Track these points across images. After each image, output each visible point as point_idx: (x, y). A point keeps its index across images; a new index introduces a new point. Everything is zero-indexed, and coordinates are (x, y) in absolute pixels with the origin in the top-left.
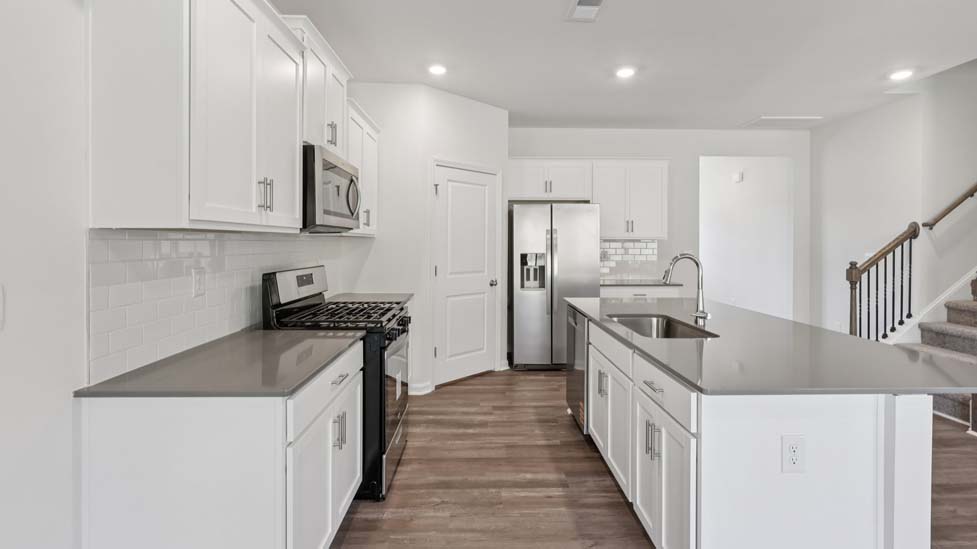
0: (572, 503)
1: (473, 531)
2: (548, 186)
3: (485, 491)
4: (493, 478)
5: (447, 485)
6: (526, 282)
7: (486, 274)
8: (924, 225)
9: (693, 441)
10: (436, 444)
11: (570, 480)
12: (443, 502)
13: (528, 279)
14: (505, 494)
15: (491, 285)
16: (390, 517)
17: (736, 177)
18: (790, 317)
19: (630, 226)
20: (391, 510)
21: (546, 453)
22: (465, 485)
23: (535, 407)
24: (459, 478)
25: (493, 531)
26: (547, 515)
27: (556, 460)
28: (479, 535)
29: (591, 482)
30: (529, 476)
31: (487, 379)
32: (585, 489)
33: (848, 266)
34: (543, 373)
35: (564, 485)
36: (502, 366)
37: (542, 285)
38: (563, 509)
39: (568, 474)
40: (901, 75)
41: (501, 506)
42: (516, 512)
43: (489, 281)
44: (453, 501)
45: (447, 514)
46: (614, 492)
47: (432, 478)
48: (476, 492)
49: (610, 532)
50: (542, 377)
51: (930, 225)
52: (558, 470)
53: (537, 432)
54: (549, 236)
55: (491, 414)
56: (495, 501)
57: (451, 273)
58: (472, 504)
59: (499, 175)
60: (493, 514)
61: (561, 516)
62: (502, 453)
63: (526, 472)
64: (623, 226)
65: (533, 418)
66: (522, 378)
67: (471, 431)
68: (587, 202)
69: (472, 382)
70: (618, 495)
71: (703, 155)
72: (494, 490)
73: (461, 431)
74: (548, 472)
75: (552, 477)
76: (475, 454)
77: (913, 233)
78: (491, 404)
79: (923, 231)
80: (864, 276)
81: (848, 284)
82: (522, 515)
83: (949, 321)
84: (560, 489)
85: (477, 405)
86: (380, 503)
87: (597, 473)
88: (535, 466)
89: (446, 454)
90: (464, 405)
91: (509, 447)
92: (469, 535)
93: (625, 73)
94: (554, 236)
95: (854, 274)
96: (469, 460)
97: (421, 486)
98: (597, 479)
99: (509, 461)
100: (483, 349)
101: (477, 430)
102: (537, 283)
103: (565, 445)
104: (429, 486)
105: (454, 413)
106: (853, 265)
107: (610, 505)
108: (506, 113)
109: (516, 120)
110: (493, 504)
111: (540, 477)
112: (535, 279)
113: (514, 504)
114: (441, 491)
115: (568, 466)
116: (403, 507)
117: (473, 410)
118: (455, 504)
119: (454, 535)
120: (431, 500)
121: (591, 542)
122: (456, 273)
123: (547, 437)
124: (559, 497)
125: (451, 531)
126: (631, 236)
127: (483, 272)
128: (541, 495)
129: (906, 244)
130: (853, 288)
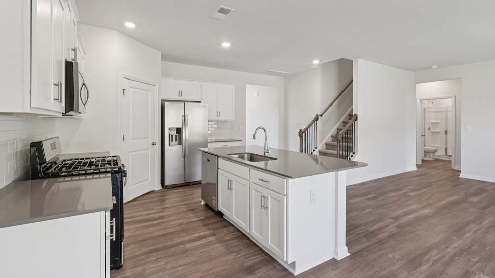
0: (221, 241)
1: (180, 266)
2: (180, 93)
3: (178, 247)
4: (179, 241)
5: (157, 250)
6: (171, 142)
7: (150, 138)
8: (320, 115)
9: (285, 198)
10: (138, 233)
11: (215, 232)
12: (158, 259)
13: (172, 141)
14: (188, 246)
15: (153, 145)
16: (130, 274)
17: (256, 94)
18: (283, 149)
19: (219, 114)
20: (129, 271)
21: (199, 224)
22: (165, 248)
23: (184, 204)
24: (161, 245)
25: (191, 263)
26: (212, 249)
27: (205, 225)
28: (184, 267)
29: (225, 230)
30: (196, 235)
31: (151, 195)
32: (223, 234)
33: (299, 131)
34: (181, 188)
35: (214, 235)
36: (158, 187)
37: (180, 143)
38: (218, 245)
39: (213, 230)
40: (316, 62)
41: (189, 252)
42: (198, 252)
43: (151, 143)
44: (163, 256)
45: (164, 263)
46: (236, 232)
47: (145, 250)
48: (173, 249)
49: (241, 247)
50: (181, 190)
51: (321, 116)
52: (209, 229)
53: (191, 215)
54: (184, 119)
55: (163, 212)
56: (185, 250)
57: (132, 139)
58: (174, 254)
59: (157, 86)
60: (187, 256)
61: (219, 247)
62: (178, 228)
63: (194, 234)
64: (216, 114)
65: (186, 209)
66: (171, 192)
67: (155, 222)
68: (199, 102)
69: (142, 198)
70: (238, 233)
71: (247, 84)
72: (182, 246)
73: (150, 223)
74: (204, 231)
75: (207, 233)
76: (164, 232)
77: (317, 119)
78: (161, 207)
79: (319, 117)
80: (304, 134)
81: (299, 137)
82: (201, 252)
83: (326, 149)
84: (213, 237)
85: (153, 209)
86: (120, 269)
87: (226, 227)
88: (197, 230)
89: (147, 236)
90: (145, 210)
91: (180, 225)
92: (180, 268)
93: (226, 45)
94: (186, 118)
95: (301, 133)
96: (161, 236)
97: (141, 255)
98: (227, 229)
99: (183, 231)
100: (148, 180)
101: (159, 221)
102: (177, 143)
103: (207, 218)
104: (146, 253)
105: (141, 215)
106: (301, 130)
107: (237, 238)
108: (160, 53)
109: (165, 57)
110: (185, 252)
111: (202, 234)
112: (176, 140)
113: (196, 248)
114: (153, 254)
115: (212, 226)
116: (136, 267)
117: (152, 211)
118: (165, 257)
119: (172, 271)
120: (150, 260)
121: (235, 254)
122: (135, 139)
123: (197, 217)
124: (214, 240)
125: (169, 270)
126: (220, 119)
127: (148, 138)
128: (206, 241)
129: (315, 122)
130: (301, 139)
